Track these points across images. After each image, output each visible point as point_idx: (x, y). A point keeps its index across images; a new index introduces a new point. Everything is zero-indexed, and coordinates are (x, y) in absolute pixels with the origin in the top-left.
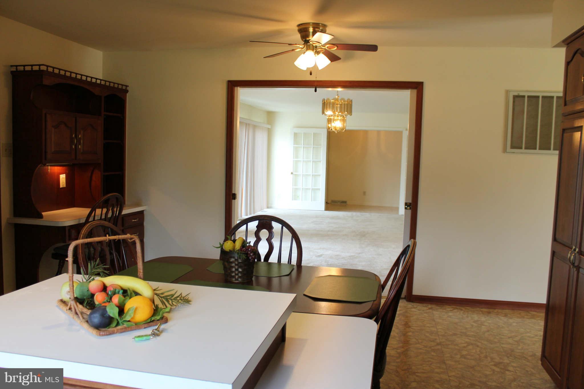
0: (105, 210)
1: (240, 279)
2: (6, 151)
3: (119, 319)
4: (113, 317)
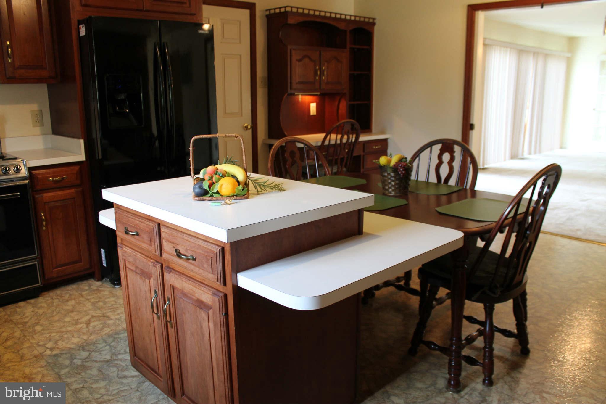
0: (339, 136)
1: (393, 193)
2: (262, 83)
3: (209, 191)
4: (206, 189)
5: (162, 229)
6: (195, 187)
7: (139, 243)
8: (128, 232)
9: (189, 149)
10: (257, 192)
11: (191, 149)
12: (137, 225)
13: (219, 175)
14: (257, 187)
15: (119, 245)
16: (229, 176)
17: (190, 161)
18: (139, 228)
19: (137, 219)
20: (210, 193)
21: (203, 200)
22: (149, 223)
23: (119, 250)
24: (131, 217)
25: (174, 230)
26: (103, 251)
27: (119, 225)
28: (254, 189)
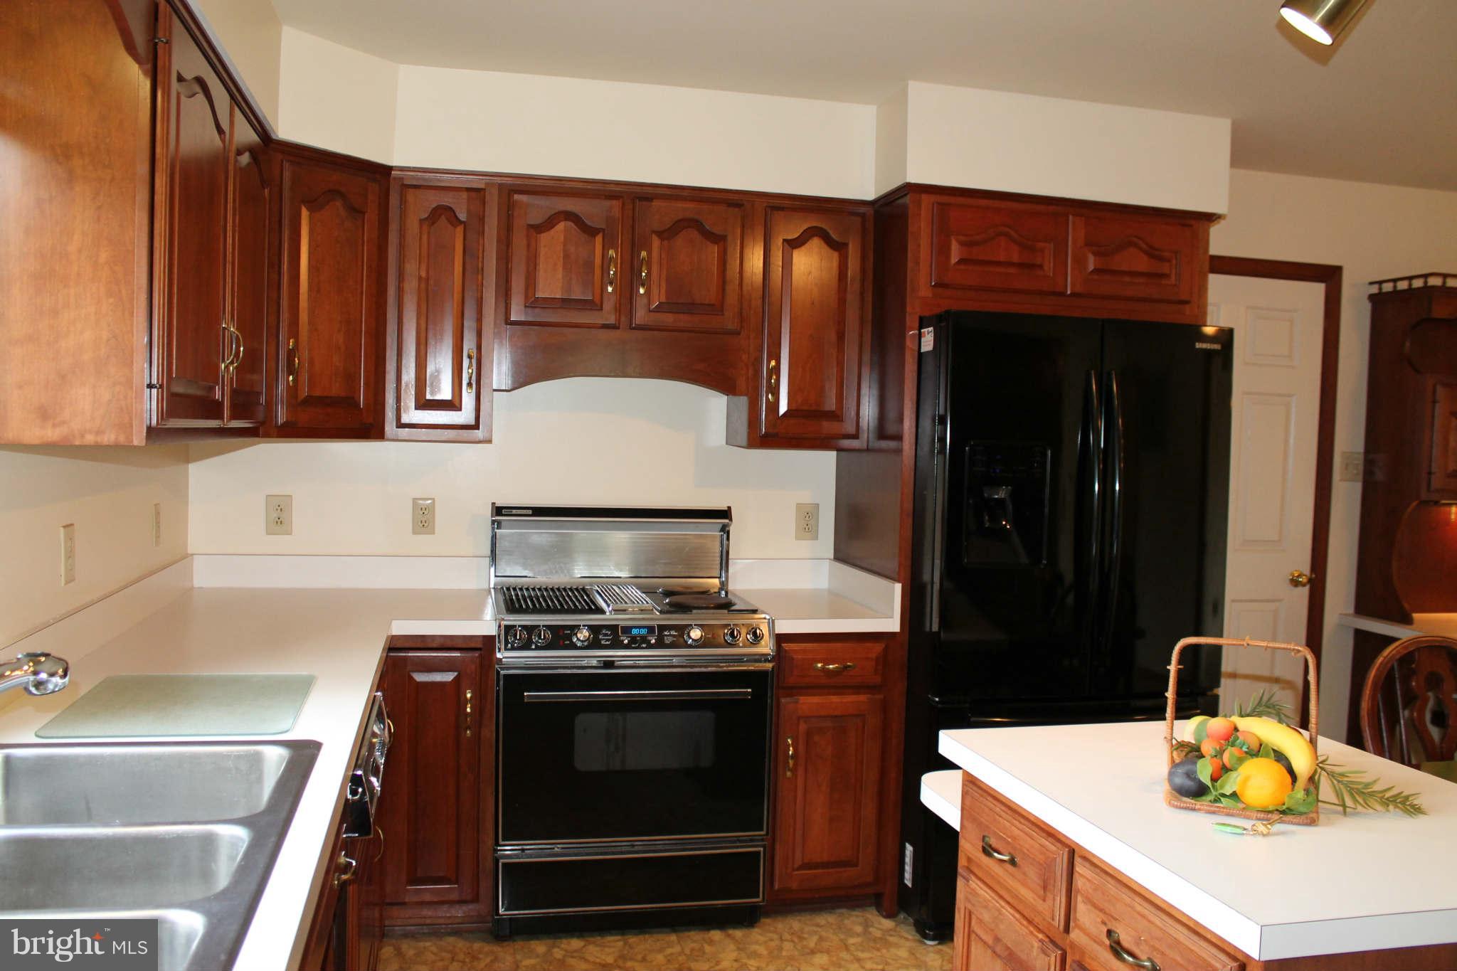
2: (1346, 469)
3: (1211, 789)
4: (1203, 781)
5: (1080, 868)
6: (1174, 772)
7: (1011, 883)
8: (992, 852)
9: (1168, 667)
10: (1340, 809)
11: (1173, 668)
12: (1014, 838)
13: (1241, 748)
14: (1342, 795)
15: (960, 870)
16: (1267, 756)
17: (1166, 698)
18: (1018, 847)
19: (1016, 823)
20: (1214, 793)
21: (1194, 810)
22: (1047, 843)
23: (960, 883)
24: (1002, 813)
25: (1109, 879)
26: (909, 849)
27: (967, 824)
28: (1334, 799)
